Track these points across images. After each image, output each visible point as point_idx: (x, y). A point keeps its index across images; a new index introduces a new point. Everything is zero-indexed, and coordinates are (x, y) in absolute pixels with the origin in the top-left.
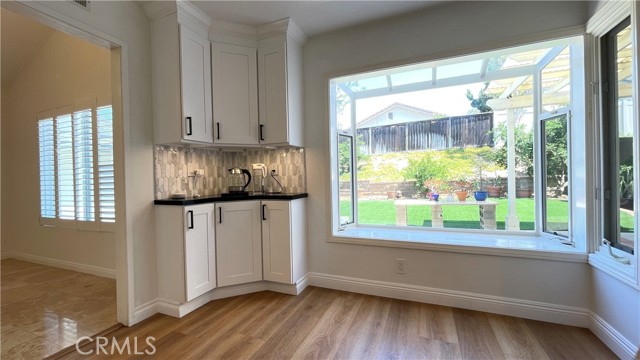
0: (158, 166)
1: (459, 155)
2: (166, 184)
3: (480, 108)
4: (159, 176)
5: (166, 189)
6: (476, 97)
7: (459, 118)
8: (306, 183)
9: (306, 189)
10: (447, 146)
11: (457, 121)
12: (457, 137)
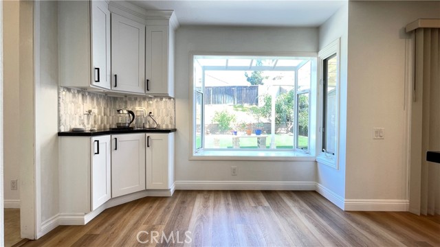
0: (62, 104)
1: (240, 109)
2: (68, 119)
3: (252, 83)
4: (62, 113)
5: (68, 124)
6: (250, 76)
7: (241, 87)
8: (175, 122)
9: (175, 126)
10: (234, 103)
11: (240, 88)
12: (240, 98)
